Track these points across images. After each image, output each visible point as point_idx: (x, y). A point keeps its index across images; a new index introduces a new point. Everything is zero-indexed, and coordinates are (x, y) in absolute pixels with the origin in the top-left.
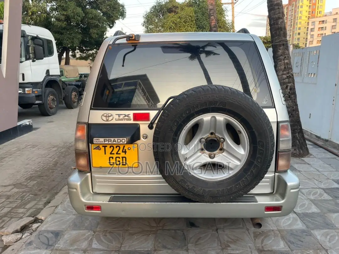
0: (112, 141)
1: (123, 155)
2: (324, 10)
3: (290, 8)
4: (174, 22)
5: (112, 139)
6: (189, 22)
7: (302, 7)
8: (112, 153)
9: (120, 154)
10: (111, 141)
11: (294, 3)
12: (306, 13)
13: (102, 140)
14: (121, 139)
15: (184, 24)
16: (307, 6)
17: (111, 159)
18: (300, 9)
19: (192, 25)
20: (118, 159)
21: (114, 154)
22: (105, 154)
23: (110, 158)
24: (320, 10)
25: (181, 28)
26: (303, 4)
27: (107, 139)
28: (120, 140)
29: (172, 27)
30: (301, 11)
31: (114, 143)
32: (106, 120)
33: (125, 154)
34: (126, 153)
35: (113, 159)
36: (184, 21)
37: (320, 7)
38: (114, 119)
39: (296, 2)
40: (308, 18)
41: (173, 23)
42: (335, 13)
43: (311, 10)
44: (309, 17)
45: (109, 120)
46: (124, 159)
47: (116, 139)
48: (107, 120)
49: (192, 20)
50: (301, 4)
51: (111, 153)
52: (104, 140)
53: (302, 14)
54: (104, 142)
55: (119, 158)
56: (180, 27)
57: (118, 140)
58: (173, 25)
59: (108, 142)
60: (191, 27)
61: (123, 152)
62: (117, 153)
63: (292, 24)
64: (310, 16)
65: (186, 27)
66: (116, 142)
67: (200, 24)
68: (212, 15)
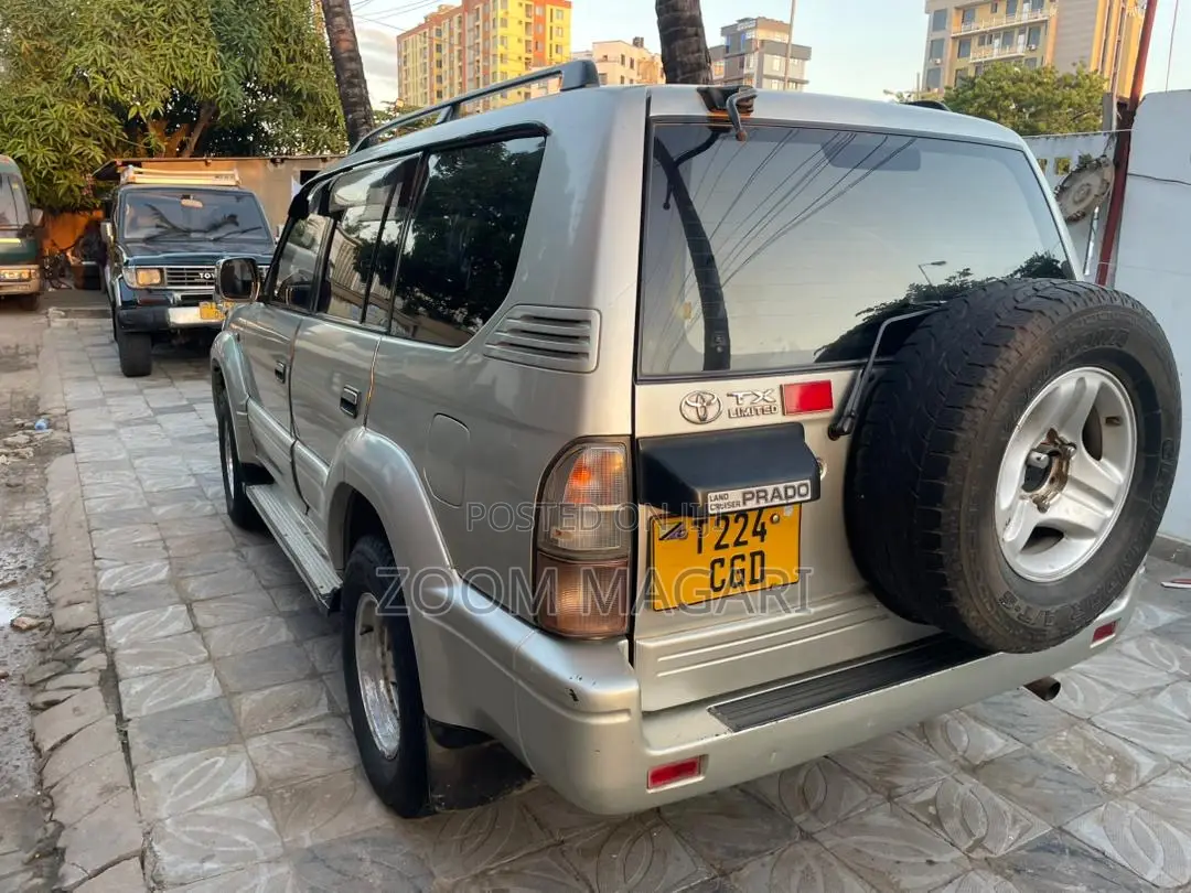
0: (769, 497)
1: (754, 544)
2: (568, 44)
3: (469, 20)
4: (121, 14)
5: (770, 489)
6: (185, 22)
7: (504, 23)
8: (723, 543)
9: (745, 543)
10: (765, 497)
11: (480, 6)
12: (519, 44)
13: (735, 495)
14: (796, 484)
15: (165, 26)
16: (520, 22)
17: (717, 565)
18: (500, 31)
19: (199, 35)
20: (739, 565)
21: (726, 546)
22: (700, 551)
23: (715, 561)
24: (556, 40)
25: (152, 43)
26: (507, 13)
27: (754, 489)
28: (793, 487)
29: (115, 34)
30: (502, 37)
31: (777, 502)
32: (698, 420)
33: (762, 540)
34: (766, 537)
35: (722, 565)
36: (164, 15)
37: (557, 32)
38: (725, 415)
39: (486, 4)
40: (526, 64)
41: (117, 15)
42: (601, 57)
43: (530, 38)
44: (527, 59)
45: (710, 417)
46: (758, 558)
47: (781, 487)
48: (703, 420)
49: (198, 15)
50: (500, 13)
51: (718, 547)
52: (744, 494)
53: (506, 48)
54: (744, 503)
55: (742, 557)
56: (147, 35)
57: (786, 489)
58: (118, 26)
59: (758, 502)
60: (197, 43)
61: (755, 533)
62: (737, 543)
63: (481, 75)
64: (530, 56)
65: (175, 39)
66: (781, 498)
67: (234, 34)
68: (338, 14)
